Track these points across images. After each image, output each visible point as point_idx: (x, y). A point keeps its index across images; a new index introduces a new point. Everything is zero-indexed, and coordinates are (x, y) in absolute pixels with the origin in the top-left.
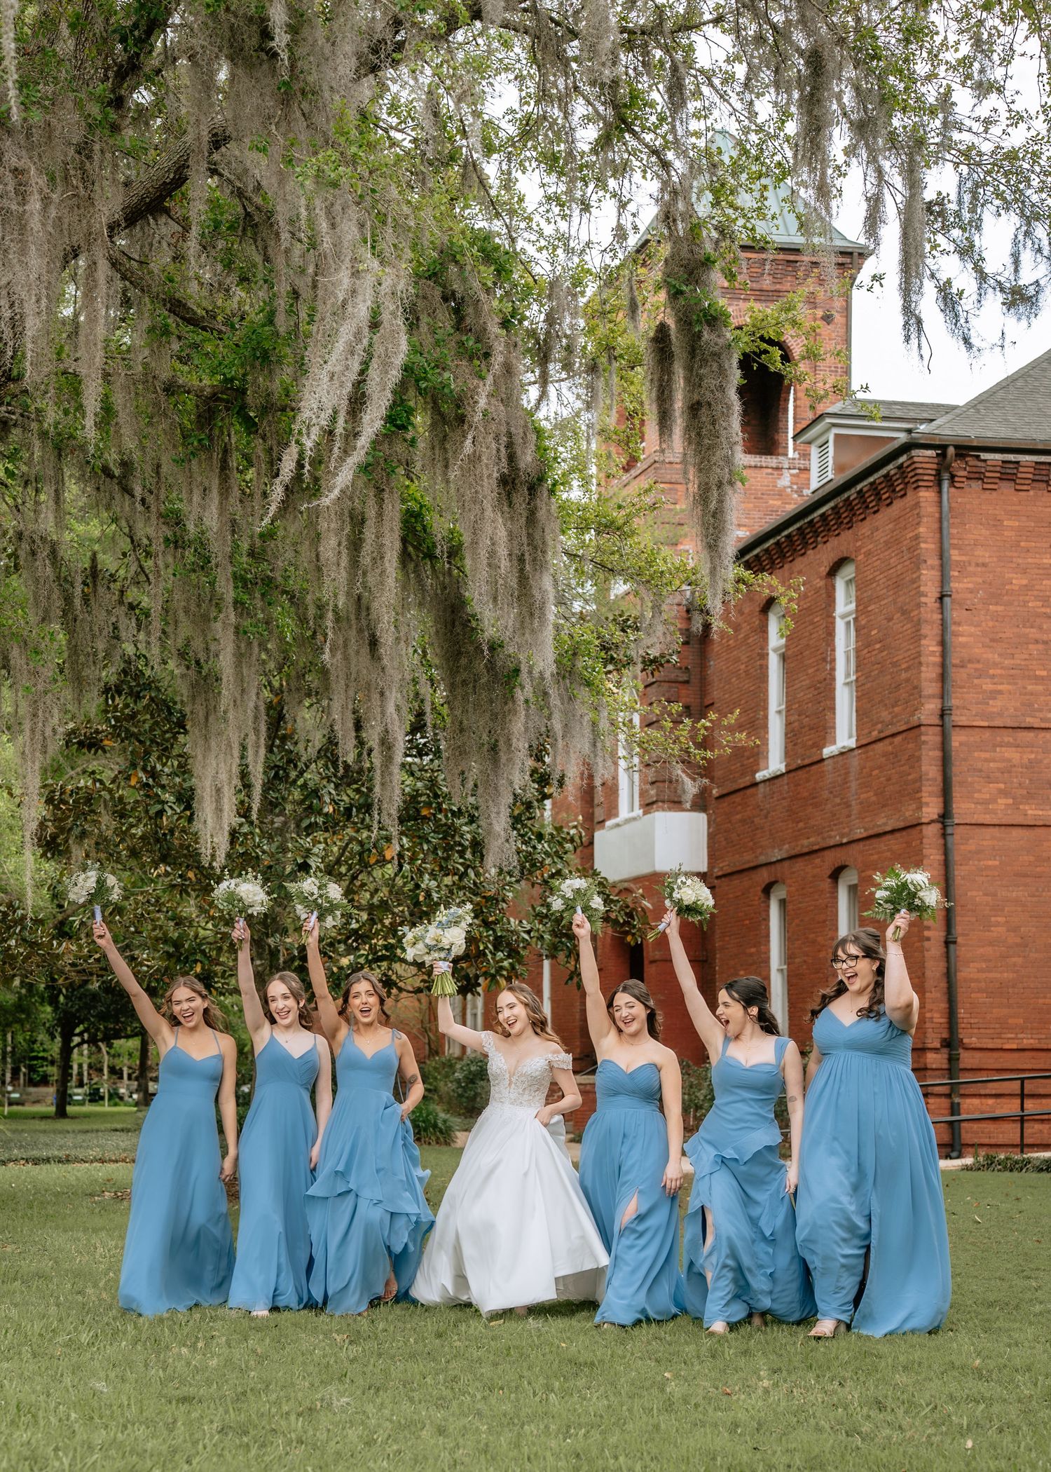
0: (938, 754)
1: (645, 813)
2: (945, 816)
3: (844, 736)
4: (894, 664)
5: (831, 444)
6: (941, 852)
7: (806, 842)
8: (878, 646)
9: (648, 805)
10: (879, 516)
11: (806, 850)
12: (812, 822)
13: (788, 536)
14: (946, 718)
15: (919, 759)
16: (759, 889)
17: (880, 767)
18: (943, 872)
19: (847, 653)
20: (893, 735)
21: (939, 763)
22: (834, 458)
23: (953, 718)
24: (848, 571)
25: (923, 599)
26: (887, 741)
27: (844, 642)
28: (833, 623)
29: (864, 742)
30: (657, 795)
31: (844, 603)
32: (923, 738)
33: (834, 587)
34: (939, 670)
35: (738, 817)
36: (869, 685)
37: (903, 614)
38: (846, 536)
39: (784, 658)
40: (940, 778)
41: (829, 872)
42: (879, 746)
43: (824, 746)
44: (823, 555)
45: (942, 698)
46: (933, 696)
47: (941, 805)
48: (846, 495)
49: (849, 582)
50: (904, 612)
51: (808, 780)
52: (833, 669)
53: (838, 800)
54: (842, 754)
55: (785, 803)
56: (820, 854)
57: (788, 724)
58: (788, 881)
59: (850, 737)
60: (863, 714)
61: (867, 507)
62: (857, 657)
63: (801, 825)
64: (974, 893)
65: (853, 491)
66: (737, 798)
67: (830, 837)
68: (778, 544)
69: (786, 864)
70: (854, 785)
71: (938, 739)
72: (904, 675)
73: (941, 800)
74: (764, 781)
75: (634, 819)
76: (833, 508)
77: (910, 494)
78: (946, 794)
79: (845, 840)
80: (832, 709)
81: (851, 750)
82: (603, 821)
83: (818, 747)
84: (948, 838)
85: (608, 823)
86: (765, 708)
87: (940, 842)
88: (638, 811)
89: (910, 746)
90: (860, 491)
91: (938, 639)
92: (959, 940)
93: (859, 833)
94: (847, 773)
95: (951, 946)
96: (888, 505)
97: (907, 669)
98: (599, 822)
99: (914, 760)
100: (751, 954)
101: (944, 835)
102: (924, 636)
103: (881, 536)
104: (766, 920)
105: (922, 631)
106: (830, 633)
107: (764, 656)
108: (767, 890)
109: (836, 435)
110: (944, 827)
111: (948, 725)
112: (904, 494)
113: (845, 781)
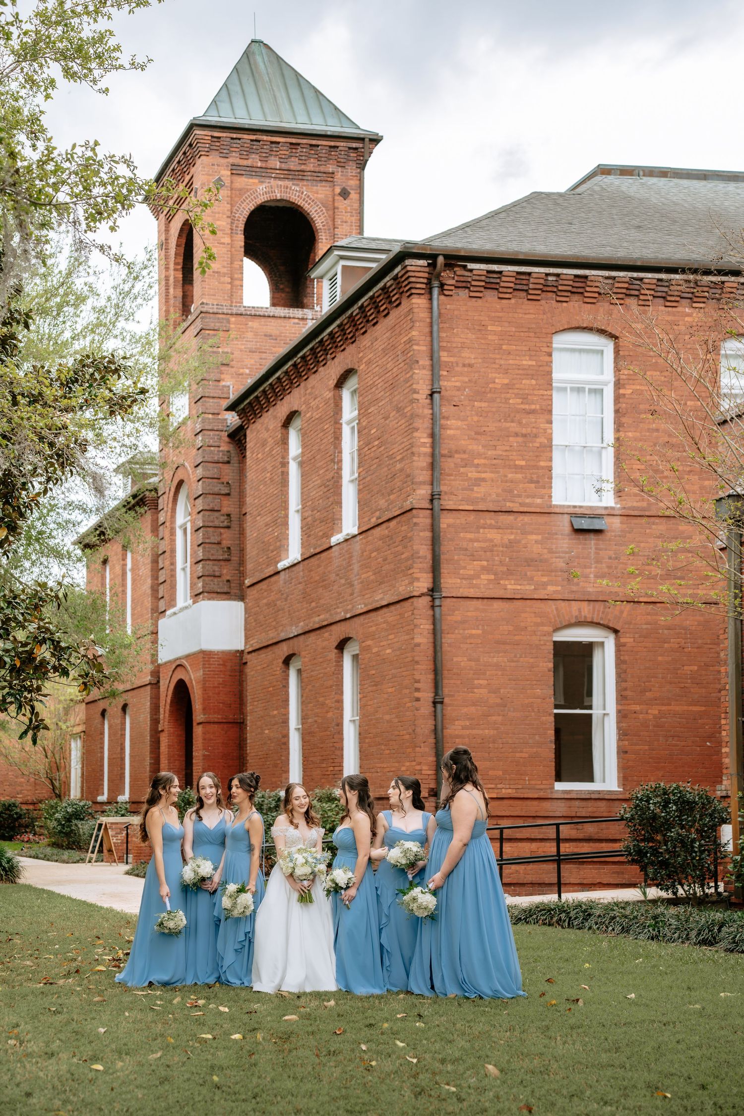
0: (428, 534)
1: (194, 603)
2: (434, 590)
3: (349, 524)
4: (390, 457)
5: (339, 276)
6: (430, 621)
7: (317, 619)
8: (376, 443)
9: (196, 595)
10: (378, 327)
11: (317, 626)
12: (322, 602)
13: (303, 357)
14: (436, 502)
15: (411, 539)
16: (281, 661)
17: (377, 550)
18: (431, 640)
19: (352, 453)
20: (389, 520)
21: (429, 543)
22: (342, 286)
23: (442, 502)
24: (352, 383)
25: (415, 396)
26: (384, 526)
27: (349, 444)
28: (340, 429)
29: (364, 528)
30: (203, 587)
31: (349, 410)
32: (415, 520)
33: (341, 398)
34: (429, 460)
35: (265, 601)
36: (369, 478)
37: (398, 411)
38: (351, 349)
39: (301, 464)
40: (429, 557)
41: (335, 644)
42: (378, 529)
43: (332, 535)
44: (331, 371)
45: (432, 485)
46: (424, 483)
47: (431, 580)
48: (349, 312)
49: (354, 392)
50: (398, 409)
51: (319, 566)
52: (340, 469)
53: (343, 581)
54: (346, 540)
55: (301, 587)
56: (328, 628)
57: (303, 519)
58: (303, 653)
59: (354, 526)
60: (363, 504)
61: (368, 321)
62: (359, 455)
63: (313, 604)
64: (459, 659)
65: (356, 307)
66: (263, 585)
67: (337, 613)
68: (295, 365)
69: (302, 638)
70: (356, 567)
71: (428, 521)
72: (398, 466)
73: (430, 575)
74: (285, 569)
75: (186, 608)
76: (339, 326)
77: (404, 302)
78: (435, 569)
79: (348, 616)
80: (339, 503)
81: (354, 536)
82: (165, 611)
83: (328, 536)
84: (437, 610)
85: (168, 613)
86: (286, 508)
87: (430, 612)
88: (190, 602)
89: (403, 528)
90: (362, 306)
91: (429, 431)
92: (447, 700)
93: (361, 608)
94: (351, 557)
95: (439, 706)
96: (385, 316)
97: (402, 459)
98: (162, 612)
99: (406, 540)
100: (274, 716)
101: (433, 607)
102: (417, 430)
103: (379, 345)
104: (286, 686)
105: (415, 425)
106: (337, 437)
107: (285, 464)
108: (287, 661)
109: (344, 267)
110: (433, 600)
111: (436, 508)
112: (400, 304)
113: (349, 564)
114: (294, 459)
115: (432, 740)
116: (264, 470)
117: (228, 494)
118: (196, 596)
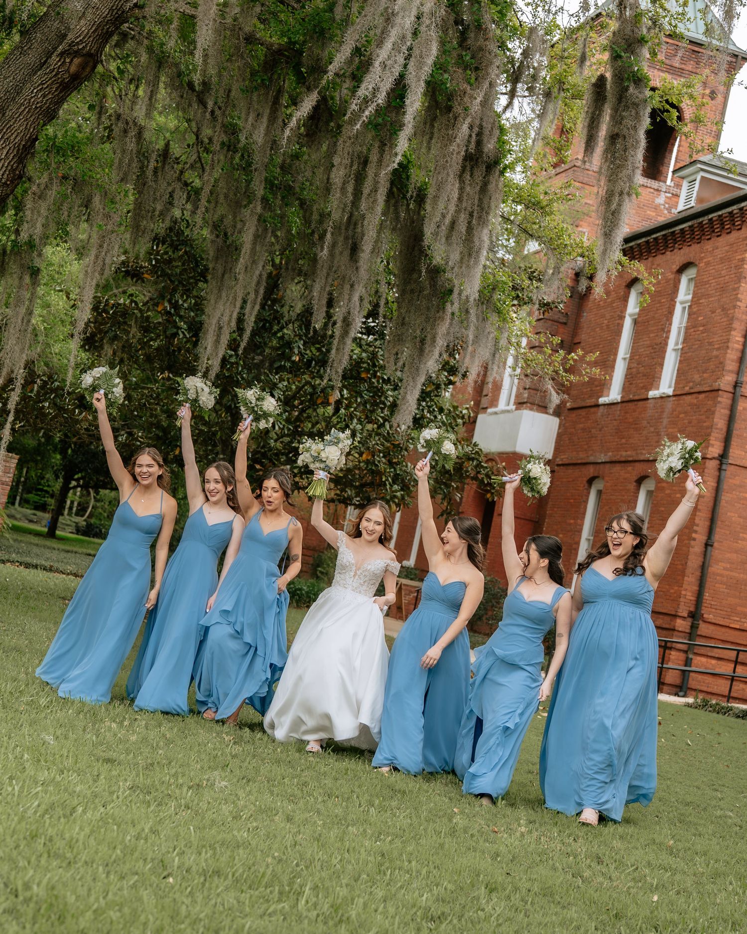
0: (727, 412)
1: (517, 409)
2: (723, 457)
3: (666, 385)
4: (710, 344)
5: (697, 182)
6: (716, 480)
7: (624, 454)
8: (701, 328)
9: (520, 403)
10: (720, 239)
11: (623, 459)
12: (631, 441)
13: (656, 239)
14: (738, 389)
15: (713, 413)
16: (585, 479)
17: (685, 413)
18: (714, 495)
19: (679, 328)
20: (699, 393)
21: (726, 418)
22: (698, 192)
23: (742, 390)
24: (692, 272)
25: (738, 303)
26: (694, 396)
27: (679, 320)
28: (674, 306)
29: (679, 393)
30: (528, 398)
31: (684, 294)
32: (719, 399)
33: (679, 281)
34: (739, 354)
35: (581, 426)
36: (690, 354)
37: (723, 310)
38: (695, 247)
39: (635, 322)
40: (725, 429)
41: (635, 478)
42: (689, 397)
43: (650, 390)
44: (677, 257)
45: (738, 374)
46: (732, 372)
47: (722, 448)
48: (701, 220)
49: (690, 280)
50: (724, 309)
51: (635, 411)
52: (668, 338)
53: (652, 429)
54: (662, 397)
55: (615, 423)
56: (632, 464)
57: (629, 368)
58: (606, 478)
59: (670, 387)
60: (682, 374)
61: (713, 231)
62: (686, 333)
63: (624, 441)
64: (732, 514)
65: (706, 218)
66: (583, 412)
67: (642, 454)
68: (647, 242)
69: (608, 466)
70: (665, 421)
71: (729, 402)
72: (715, 353)
73: (723, 444)
74: (604, 405)
75: (508, 411)
76: (690, 227)
78: (727, 440)
79: (651, 458)
80: (662, 365)
81: (669, 396)
82: (486, 408)
83: (648, 388)
84: (722, 473)
85: (489, 410)
86: (615, 354)
87: (717, 473)
88: (512, 407)
89: (709, 402)
90: (711, 219)
92: (716, 545)
94: (663, 412)
95: (709, 548)
96: (728, 233)
97: (718, 349)
98: (483, 408)
99: (710, 413)
100: (570, 524)
101: (720, 470)
102: (735, 329)
103: (719, 253)
105: (734, 326)
106: (670, 312)
107: (622, 318)
108: (591, 481)
109: (702, 177)
110: (721, 464)
111: (738, 394)
112: (740, 229)
113: (660, 417)
115: (698, 573)
116: (603, 316)
117: (565, 324)
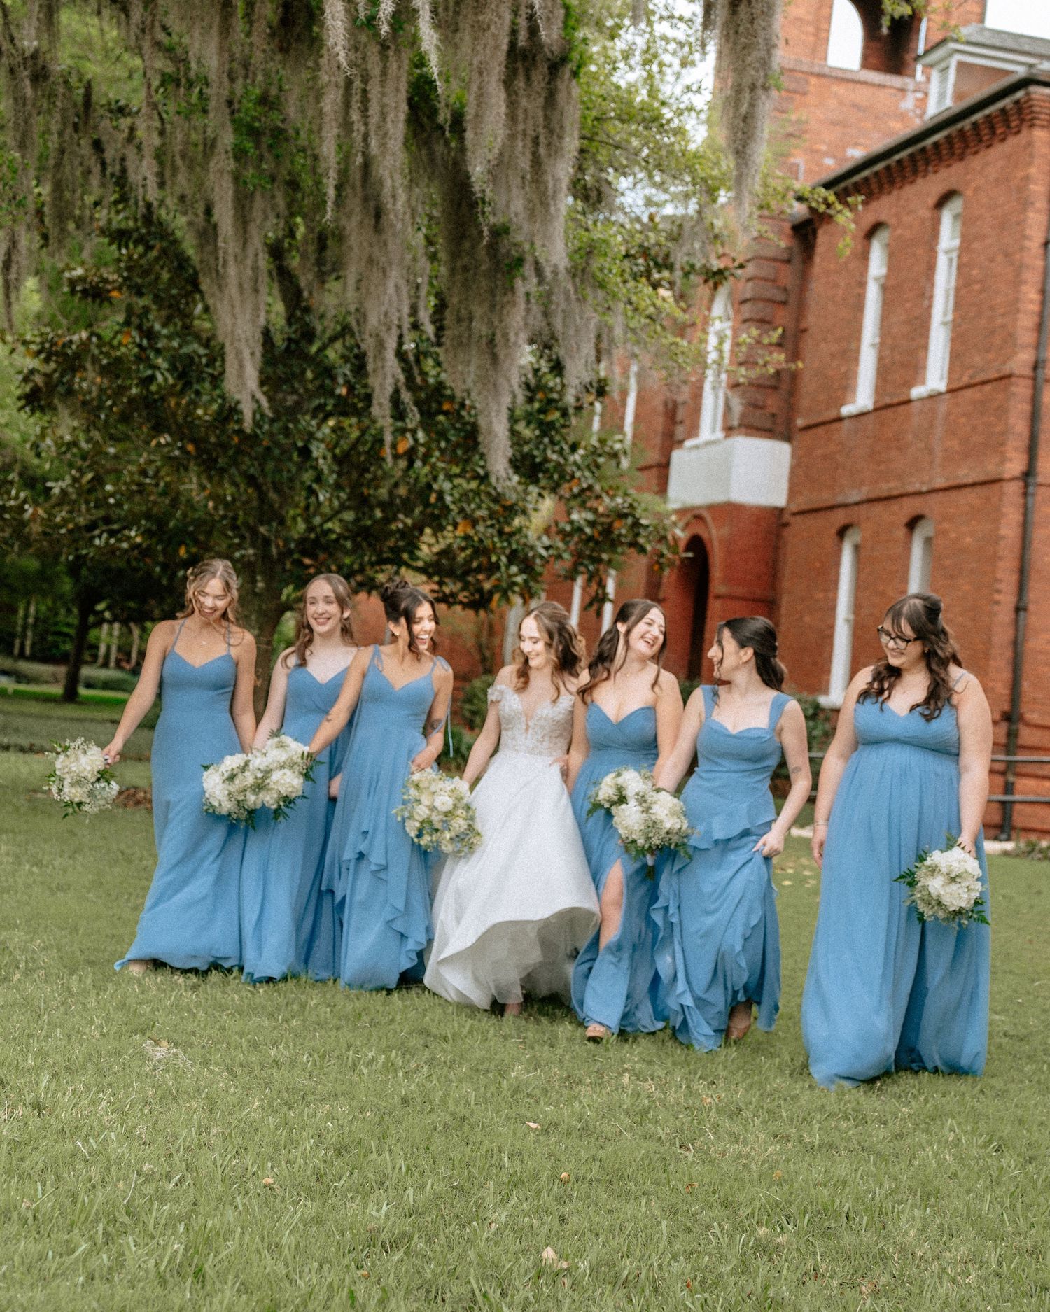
0: (1028, 407)
1: (726, 437)
2: (1028, 475)
3: (935, 377)
4: (992, 308)
5: (952, 70)
6: (1020, 511)
7: (885, 486)
8: (977, 287)
9: (730, 428)
10: (992, 151)
11: (884, 494)
12: (894, 466)
13: (899, 161)
14: (1040, 371)
15: (1007, 411)
16: (834, 531)
17: (966, 415)
18: (1019, 533)
19: (947, 292)
20: (984, 383)
21: (1028, 417)
22: (955, 84)
23: (1046, 371)
24: (955, 206)
25: (1027, 243)
26: (977, 388)
27: (944, 278)
28: (936, 257)
29: (955, 386)
30: (740, 419)
31: (948, 237)
32: (1013, 389)
33: (940, 220)
34: (1036, 319)
35: (820, 451)
36: (965, 327)
37: (1005, 256)
38: (958, 168)
39: (884, 289)
40: (1026, 434)
41: (905, 520)
42: (969, 391)
43: (914, 386)
44: (933, 185)
45: (1038, 349)
46: (1028, 346)
47: (1026, 462)
48: (961, 125)
49: (956, 217)
51: (895, 421)
52: (931, 306)
53: (922, 445)
54: (931, 397)
55: (868, 441)
56: (899, 500)
57: (881, 359)
58: (865, 526)
59: (942, 378)
60: (956, 357)
61: (981, 140)
62: (956, 295)
63: (882, 467)
65: (968, 121)
66: (820, 430)
67: (911, 483)
68: (888, 167)
69: (864, 507)
70: (939, 431)
71: (1029, 392)
72: (1000, 321)
73: (1026, 456)
74: (850, 417)
75: (715, 442)
76: (946, 137)
77: (1025, 132)
78: (1032, 451)
79: (924, 489)
80: (925, 347)
81: (940, 394)
82: (683, 441)
83: (909, 385)
84: (1030, 499)
85: (687, 444)
86: (858, 339)
87: (1021, 501)
88: (720, 435)
89: (999, 396)
90: (976, 122)
91: (1039, 286)
92: (1032, 607)
93: (940, 482)
94: (934, 418)
95: (1022, 614)
96: (1002, 141)
97: (1004, 315)
98: (678, 441)
99: (1002, 411)
100: (818, 600)
101: (1025, 494)
102: (1026, 283)
103: (992, 172)
104: (837, 565)
105: (1023, 277)
106: (931, 268)
107: (862, 284)
108: (842, 533)
109: (958, 62)
110: (1026, 486)
111: (1041, 378)
112: (1018, 132)
113: (931, 426)
114: (876, 279)
115: (1009, 653)
116: (836, 285)
117: (784, 303)
118: (729, 430)
